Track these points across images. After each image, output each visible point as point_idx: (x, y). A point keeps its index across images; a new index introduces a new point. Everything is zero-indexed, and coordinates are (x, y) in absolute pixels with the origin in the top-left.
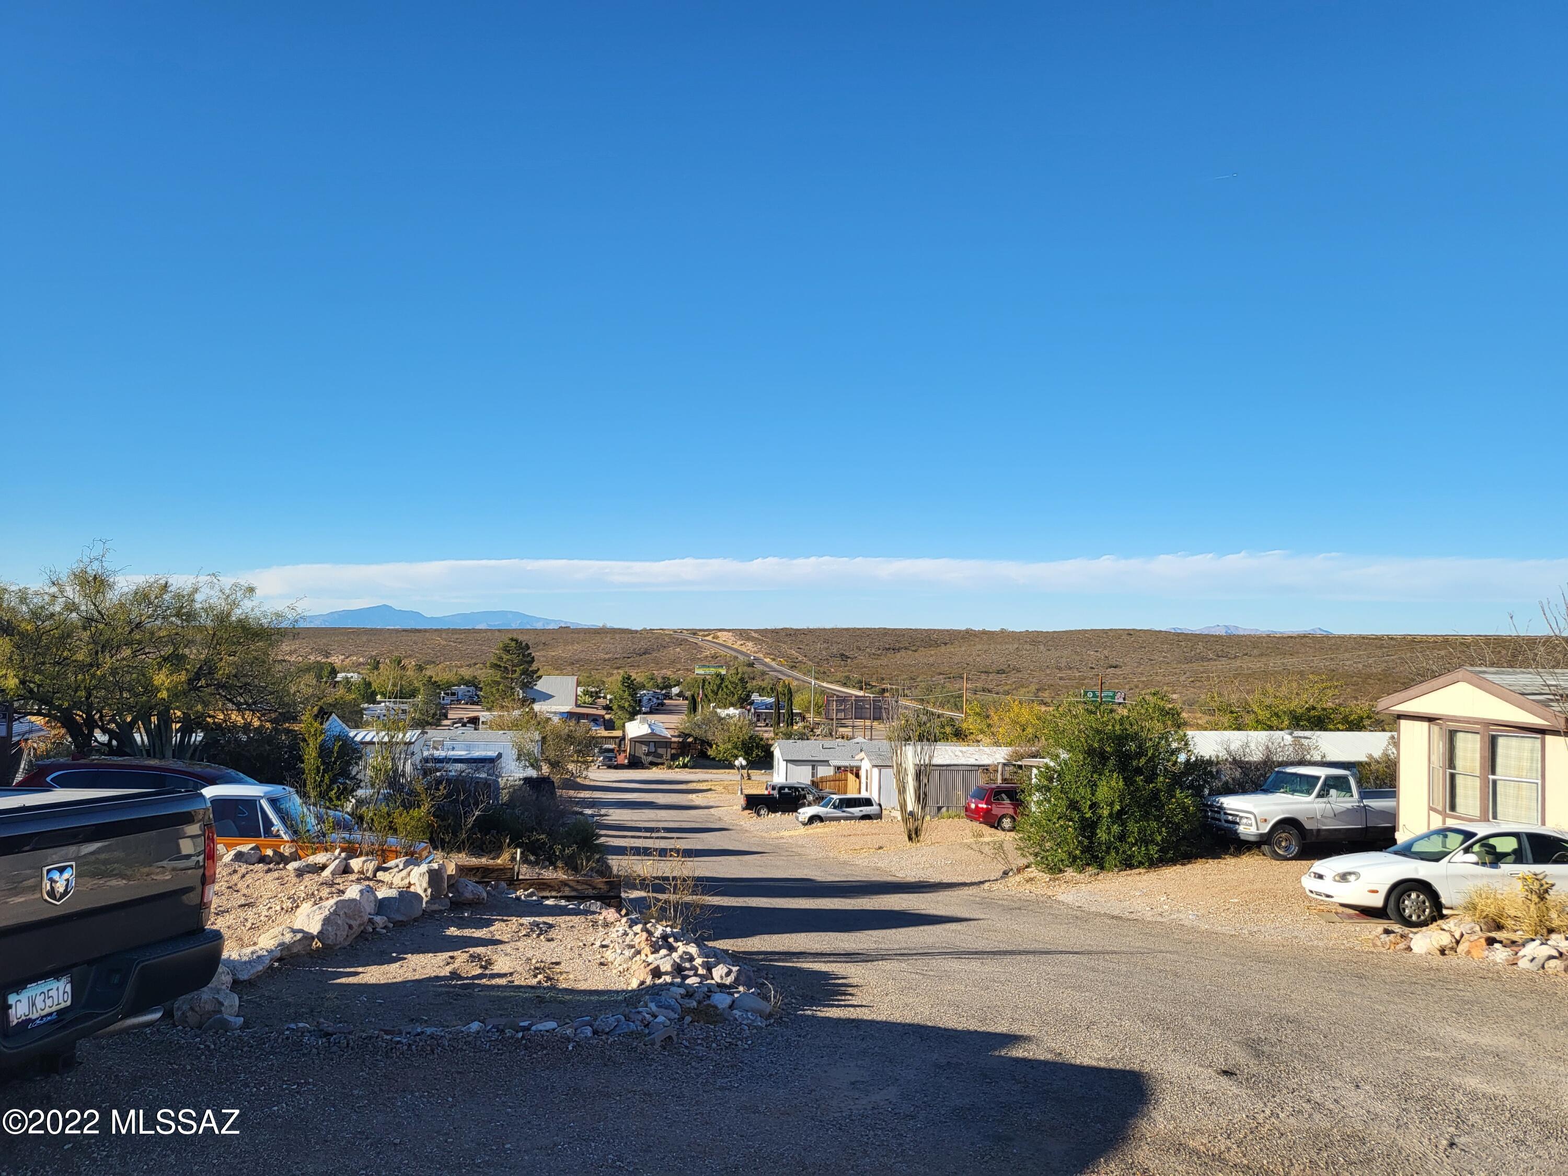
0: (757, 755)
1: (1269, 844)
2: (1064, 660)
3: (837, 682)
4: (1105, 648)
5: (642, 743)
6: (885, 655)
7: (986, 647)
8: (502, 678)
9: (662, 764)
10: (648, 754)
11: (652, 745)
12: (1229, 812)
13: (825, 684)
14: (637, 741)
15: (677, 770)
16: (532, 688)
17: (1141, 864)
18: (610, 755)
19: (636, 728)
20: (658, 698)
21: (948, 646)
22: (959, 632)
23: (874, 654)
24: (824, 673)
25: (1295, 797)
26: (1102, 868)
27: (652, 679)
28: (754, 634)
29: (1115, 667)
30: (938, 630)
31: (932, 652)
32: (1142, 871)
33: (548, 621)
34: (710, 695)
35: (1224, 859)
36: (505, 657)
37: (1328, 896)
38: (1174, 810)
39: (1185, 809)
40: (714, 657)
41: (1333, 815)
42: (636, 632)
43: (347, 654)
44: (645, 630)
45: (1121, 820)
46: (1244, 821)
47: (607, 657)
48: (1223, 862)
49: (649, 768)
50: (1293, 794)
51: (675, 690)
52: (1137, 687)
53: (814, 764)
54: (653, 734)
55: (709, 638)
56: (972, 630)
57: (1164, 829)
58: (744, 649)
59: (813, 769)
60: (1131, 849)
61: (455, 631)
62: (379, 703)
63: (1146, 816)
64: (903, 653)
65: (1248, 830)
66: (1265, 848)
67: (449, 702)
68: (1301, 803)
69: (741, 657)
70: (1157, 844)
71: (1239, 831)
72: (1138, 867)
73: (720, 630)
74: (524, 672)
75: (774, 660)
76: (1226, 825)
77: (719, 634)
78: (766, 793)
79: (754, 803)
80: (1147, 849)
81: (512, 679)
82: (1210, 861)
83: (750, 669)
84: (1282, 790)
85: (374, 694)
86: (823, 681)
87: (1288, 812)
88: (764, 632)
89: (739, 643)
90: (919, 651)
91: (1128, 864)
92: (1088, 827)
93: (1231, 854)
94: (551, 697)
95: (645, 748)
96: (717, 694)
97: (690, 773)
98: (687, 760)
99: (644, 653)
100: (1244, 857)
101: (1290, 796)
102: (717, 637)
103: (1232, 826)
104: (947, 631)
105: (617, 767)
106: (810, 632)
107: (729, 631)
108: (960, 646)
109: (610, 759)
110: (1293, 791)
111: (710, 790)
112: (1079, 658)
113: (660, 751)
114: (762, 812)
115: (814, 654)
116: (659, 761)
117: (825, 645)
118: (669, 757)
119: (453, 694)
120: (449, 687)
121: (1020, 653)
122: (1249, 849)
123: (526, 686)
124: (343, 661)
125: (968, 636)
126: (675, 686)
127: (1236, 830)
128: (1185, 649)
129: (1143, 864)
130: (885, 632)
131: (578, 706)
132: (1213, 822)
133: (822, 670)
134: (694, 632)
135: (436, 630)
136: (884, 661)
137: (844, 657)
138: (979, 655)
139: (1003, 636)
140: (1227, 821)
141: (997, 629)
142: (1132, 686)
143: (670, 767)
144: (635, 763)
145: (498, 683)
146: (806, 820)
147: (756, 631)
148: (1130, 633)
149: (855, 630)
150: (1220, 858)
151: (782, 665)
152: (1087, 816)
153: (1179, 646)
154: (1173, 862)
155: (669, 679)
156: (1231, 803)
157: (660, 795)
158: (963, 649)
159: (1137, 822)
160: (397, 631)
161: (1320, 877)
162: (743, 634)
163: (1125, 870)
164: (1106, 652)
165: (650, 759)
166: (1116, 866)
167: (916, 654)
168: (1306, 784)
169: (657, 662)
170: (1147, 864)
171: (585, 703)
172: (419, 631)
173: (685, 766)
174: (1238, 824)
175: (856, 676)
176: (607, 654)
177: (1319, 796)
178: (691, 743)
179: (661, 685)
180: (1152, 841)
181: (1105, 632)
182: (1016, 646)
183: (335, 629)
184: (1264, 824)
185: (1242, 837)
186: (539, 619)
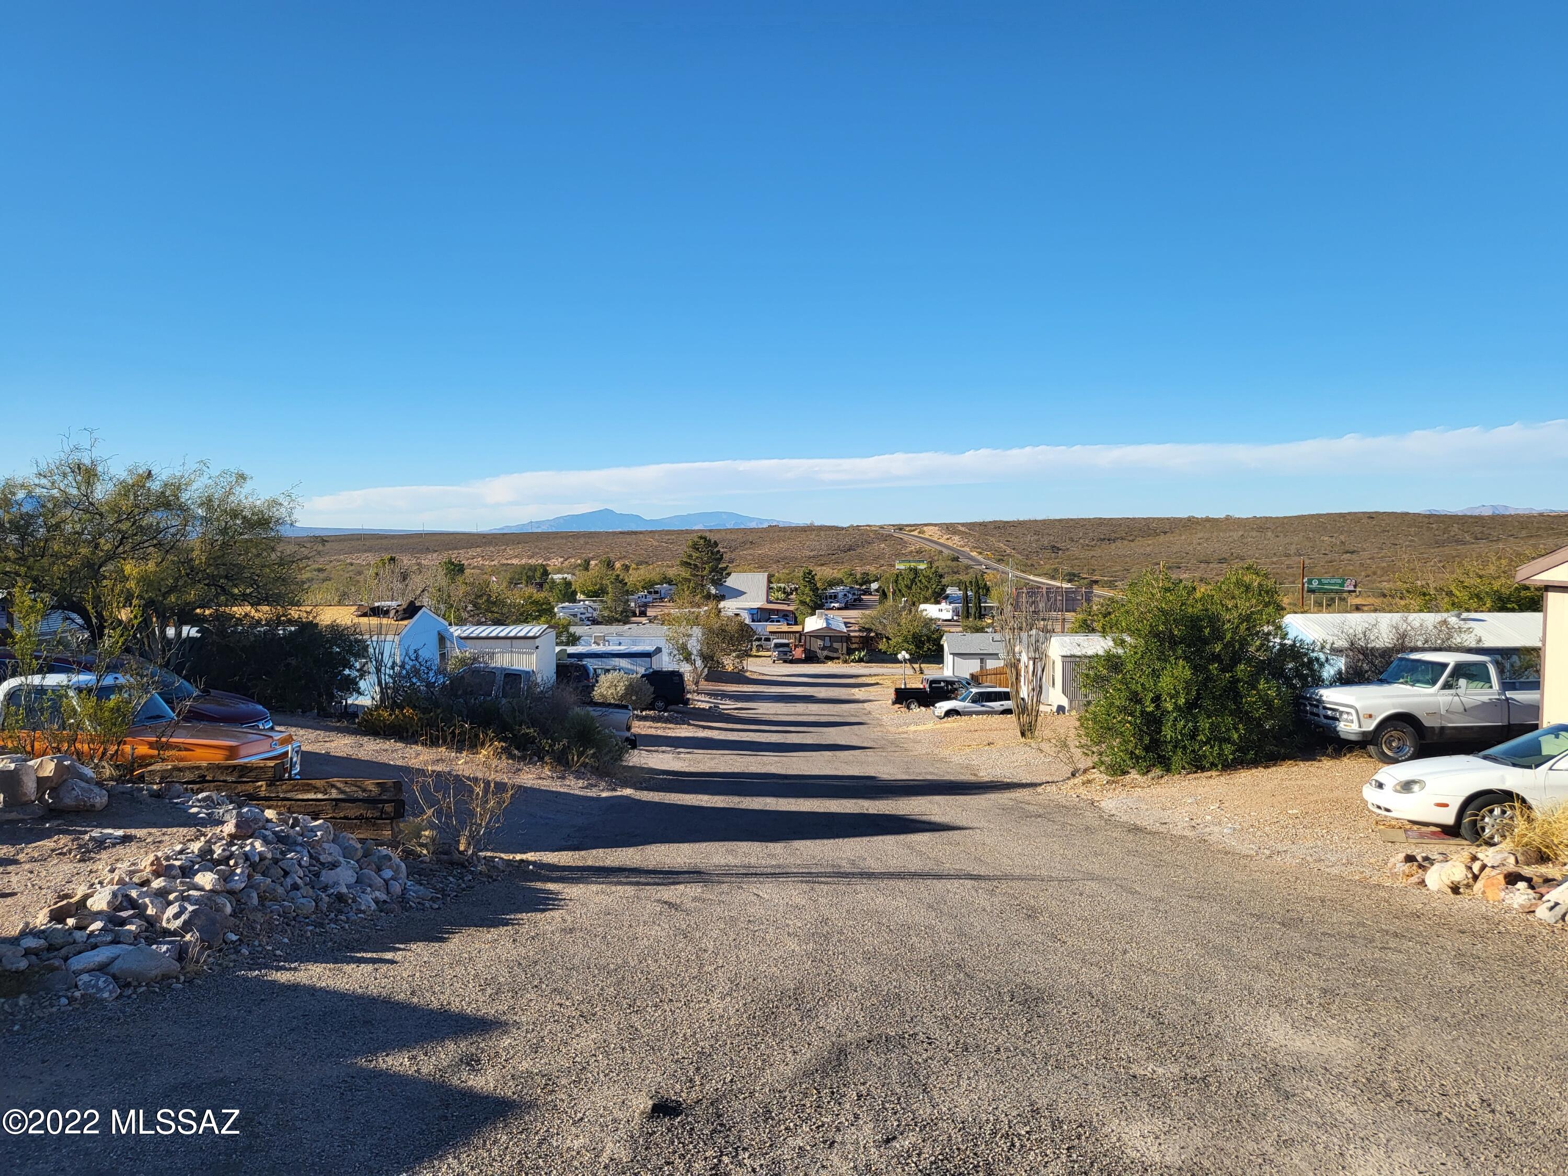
0: (929, 649)
1: (1376, 745)
2: (1294, 546)
3: (1045, 575)
4: (1341, 533)
5: (816, 637)
6: (1100, 546)
7: (1207, 535)
8: (692, 575)
9: (838, 658)
10: (824, 648)
11: (827, 639)
12: (1328, 706)
13: (1031, 577)
14: (816, 635)
15: (852, 664)
16: (722, 585)
17: (1213, 765)
18: (786, 649)
19: (813, 623)
20: (854, 594)
21: (1168, 534)
22: (1181, 520)
23: (1088, 545)
24: (1032, 565)
25: (1415, 688)
26: (1168, 770)
27: (851, 575)
28: (961, 528)
29: (1352, 553)
30: (1158, 519)
31: (1150, 542)
32: (1214, 773)
33: (761, 521)
34: (904, 590)
35: (1320, 761)
36: (695, 555)
37: (1388, 810)
38: (1254, 703)
39: (1268, 703)
40: (919, 552)
41: (1462, 709)
42: (843, 529)
43: (566, 556)
44: (852, 526)
45: (1192, 715)
46: (1345, 716)
47: (812, 554)
48: (1316, 764)
49: (824, 662)
50: (1413, 685)
51: (874, 586)
52: (1375, 573)
53: (982, 657)
54: (828, 628)
55: (915, 533)
56: (1194, 517)
57: (1241, 726)
58: (950, 543)
59: (982, 662)
60: (1201, 748)
61: (668, 532)
62: (580, 601)
63: (1219, 712)
64: (1118, 543)
65: (1348, 727)
66: (1371, 748)
67: (651, 600)
68: (1420, 695)
69: (945, 551)
70: (1233, 743)
71: (1338, 729)
72: (1209, 770)
73: (926, 525)
74: (714, 570)
75: (980, 553)
76: (1325, 721)
77: (925, 528)
78: (922, 686)
79: (904, 697)
80: (1221, 749)
81: (703, 577)
82: (1301, 764)
83: (955, 564)
84: (1401, 680)
85: (574, 593)
86: (1031, 573)
87: (1401, 706)
88: (971, 526)
89: (945, 537)
90: (1136, 543)
91: (1198, 765)
92: (1153, 722)
93: (1328, 756)
94: (743, 593)
95: (820, 642)
96: (910, 588)
97: (865, 667)
98: (863, 654)
99: (849, 550)
100: (1345, 760)
101: (1408, 687)
102: (923, 532)
103: (1331, 722)
104: (1168, 519)
105: (792, 662)
106: (1021, 523)
107: (935, 525)
108: (1181, 535)
109: (785, 653)
110: (1414, 682)
111: (877, 684)
112: (1311, 544)
113: (836, 645)
114: (913, 706)
115: (1024, 547)
116: (835, 655)
117: (1036, 537)
118: (845, 651)
119: (656, 592)
120: (652, 586)
121: (1245, 541)
122: (1351, 750)
123: (718, 583)
124: (562, 563)
125: (1190, 524)
126: (874, 581)
127: (1336, 727)
128: (1436, 532)
129: (1216, 766)
130: (1101, 522)
131: (769, 602)
132: (1312, 717)
133: (1029, 562)
134: (900, 528)
135: (651, 532)
136: (1097, 552)
137: (1055, 549)
138: (1199, 544)
139: (1229, 523)
140: (1327, 717)
141: (1222, 516)
142: (1370, 573)
143: (845, 662)
144: (810, 658)
145: (689, 581)
146: (943, 715)
147: (963, 525)
148: (1371, 516)
149: (1068, 521)
150: (1314, 760)
151: (989, 559)
152: (1148, 709)
153: (1429, 529)
154: (1254, 763)
155: (868, 574)
156: (1332, 696)
157: (823, 689)
158: (1183, 537)
159: (1209, 717)
160: (614, 533)
161: (1380, 786)
162: (950, 528)
163: (1196, 772)
164: (1342, 538)
165: (825, 653)
166: (1183, 768)
167: (1132, 544)
168: (1429, 674)
169: (861, 558)
170: (1220, 766)
171: (778, 599)
172: (635, 533)
173: (861, 660)
174: (1337, 719)
175: (1066, 568)
176: (812, 551)
177: (1447, 686)
178: (873, 637)
179: (860, 581)
180: (1228, 740)
181: (1342, 515)
182: (1241, 533)
183: (557, 533)
184: (1369, 721)
185: (1343, 736)
186: (752, 519)
